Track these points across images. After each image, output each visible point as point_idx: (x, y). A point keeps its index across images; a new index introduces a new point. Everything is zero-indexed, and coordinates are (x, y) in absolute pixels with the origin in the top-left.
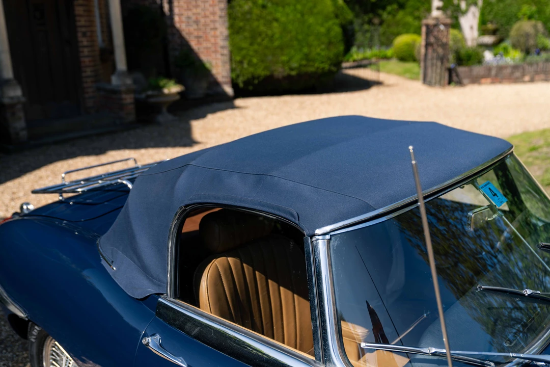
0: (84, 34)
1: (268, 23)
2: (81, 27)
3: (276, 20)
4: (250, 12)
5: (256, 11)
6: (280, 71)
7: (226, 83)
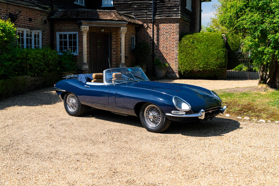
0: (114, 51)
1: (193, 50)
2: (114, 48)
3: (196, 48)
4: (187, 45)
5: (189, 44)
6: (195, 69)
7: (177, 73)
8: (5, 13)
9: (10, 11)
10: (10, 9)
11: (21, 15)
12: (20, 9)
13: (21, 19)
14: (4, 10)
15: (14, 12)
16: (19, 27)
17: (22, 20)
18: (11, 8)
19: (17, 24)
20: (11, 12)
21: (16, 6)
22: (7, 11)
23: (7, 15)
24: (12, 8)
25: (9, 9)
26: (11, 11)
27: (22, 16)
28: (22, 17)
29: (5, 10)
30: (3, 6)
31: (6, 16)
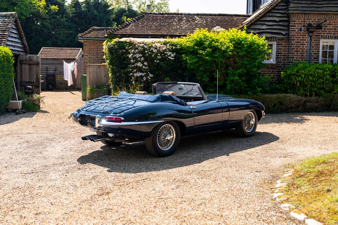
8: (301, 24)
9: (308, 21)
10: (310, 19)
11: (328, 24)
12: (327, 17)
13: (328, 29)
14: (299, 21)
15: (315, 22)
16: (324, 38)
17: (332, 29)
18: (311, 17)
19: (321, 35)
20: (311, 23)
21: (320, 14)
22: (305, 22)
23: (304, 26)
24: (313, 17)
25: (307, 19)
26: (311, 21)
27: (332, 24)
28: (332, 26)
29: (302, 21)
30: (298, 17)
31: (303, 28)
